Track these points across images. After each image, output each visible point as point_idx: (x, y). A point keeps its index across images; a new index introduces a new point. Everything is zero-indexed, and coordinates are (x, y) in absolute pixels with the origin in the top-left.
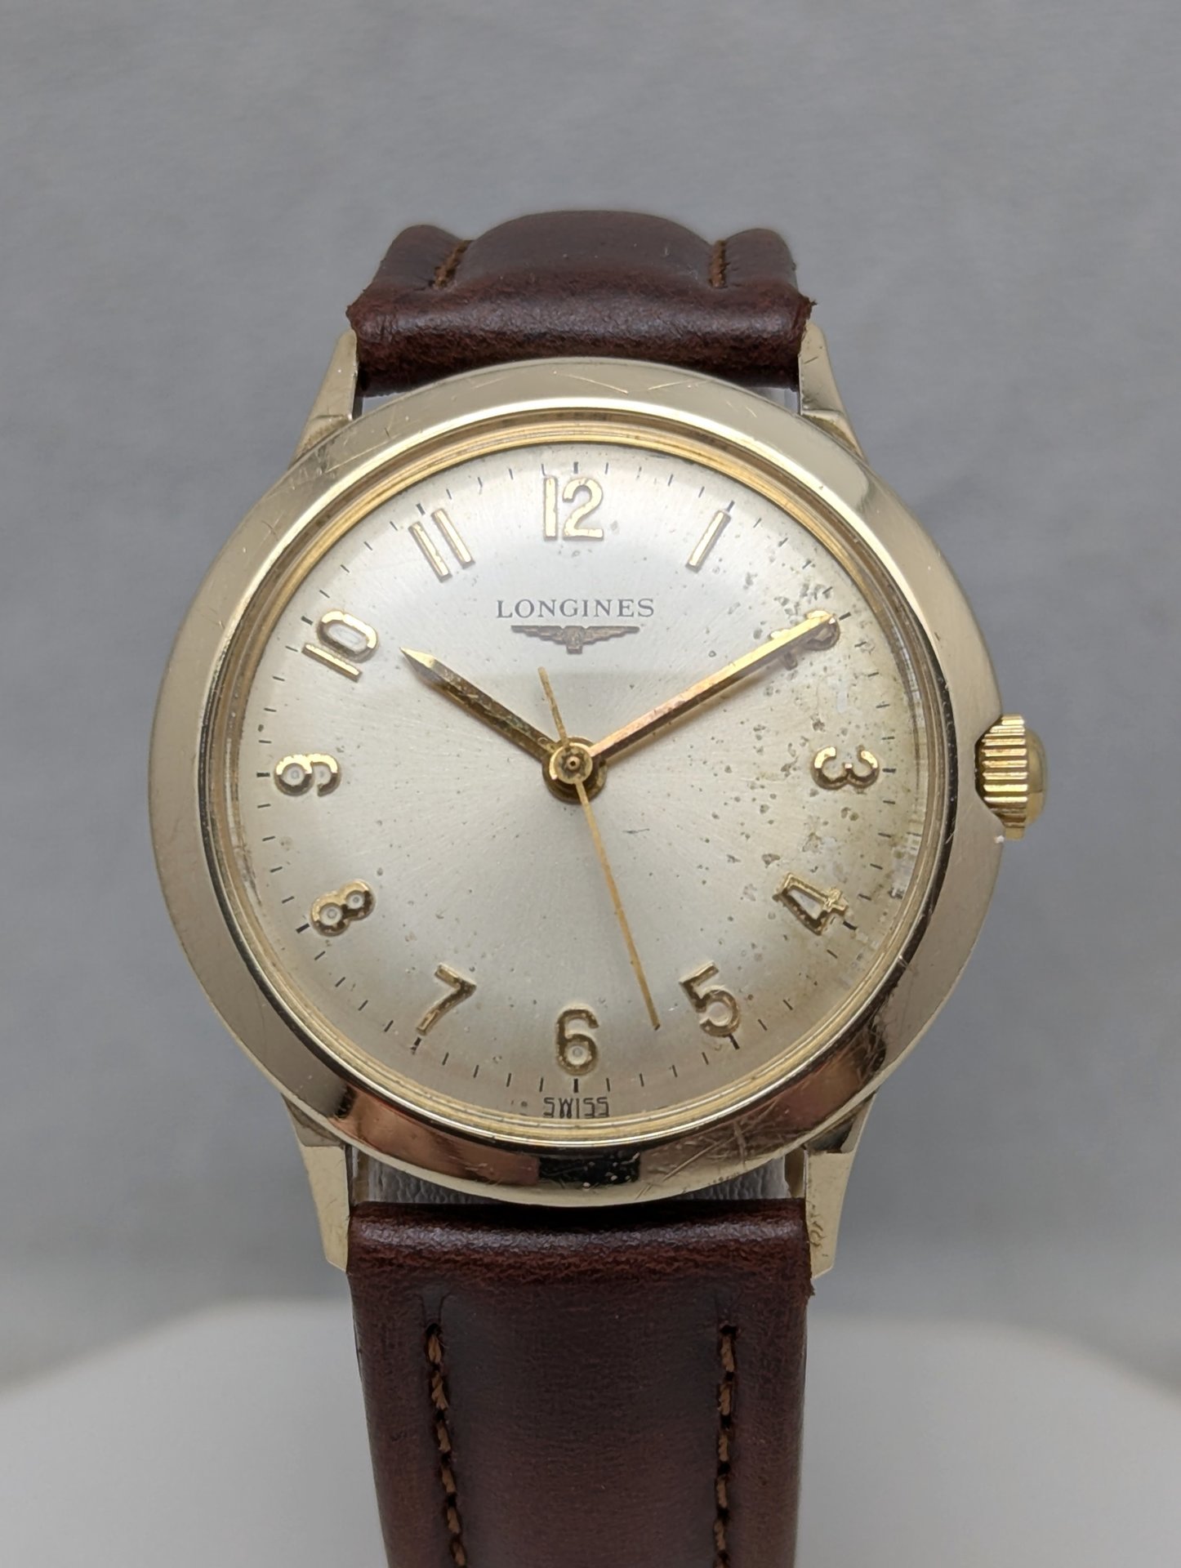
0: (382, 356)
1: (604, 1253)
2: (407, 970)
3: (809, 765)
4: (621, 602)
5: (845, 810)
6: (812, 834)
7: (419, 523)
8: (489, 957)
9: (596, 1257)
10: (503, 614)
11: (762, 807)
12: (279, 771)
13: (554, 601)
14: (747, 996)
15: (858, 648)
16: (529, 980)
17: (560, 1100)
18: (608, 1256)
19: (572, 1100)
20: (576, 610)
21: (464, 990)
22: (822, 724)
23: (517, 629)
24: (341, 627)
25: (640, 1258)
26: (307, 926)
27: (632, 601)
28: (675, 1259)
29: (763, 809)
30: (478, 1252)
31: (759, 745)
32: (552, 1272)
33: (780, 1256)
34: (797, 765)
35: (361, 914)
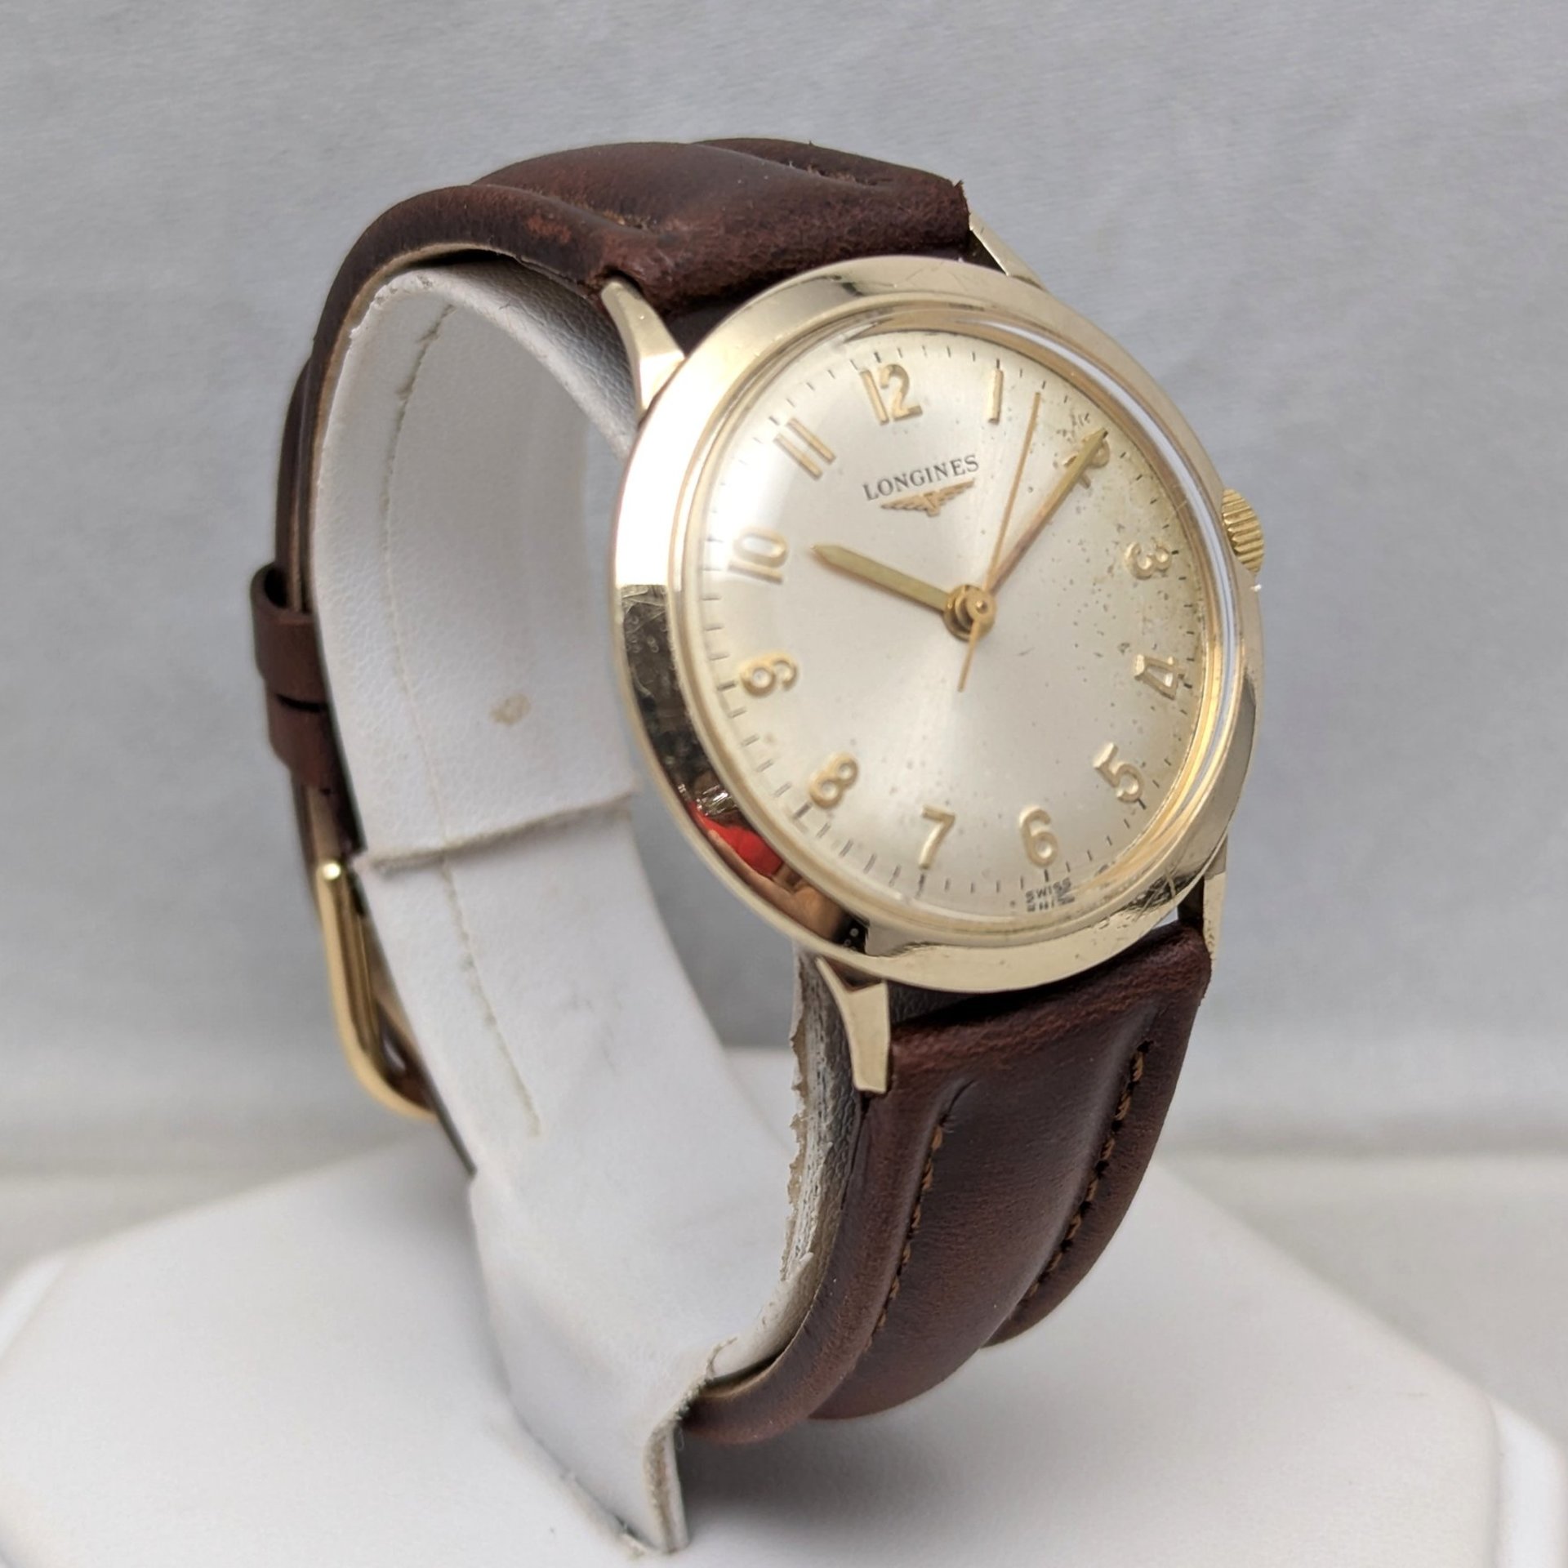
2: (899, 819)
4: (952, 463)
5: (1159, 592)
6: (1145, 619)
7: (781, 435)
8: (956, 788)
10: (871, 496)
11: (1104, 606)
12: (747, 678)
13: (904, 475)
14: (1143, 763)
15: (1122, 458)
16: (990, 799)
17: (1037, 891)
19: (1046, 888)
20: (922, 478)
21: (949, 821)
22: (1123, 527)
23: (885, 507)
24: (752, 539)
26: (808, 806)
27: (959, 460)
28: (1125, 998)
31: (1086, 556)
34: (1117, 565)
35: (853, 782)
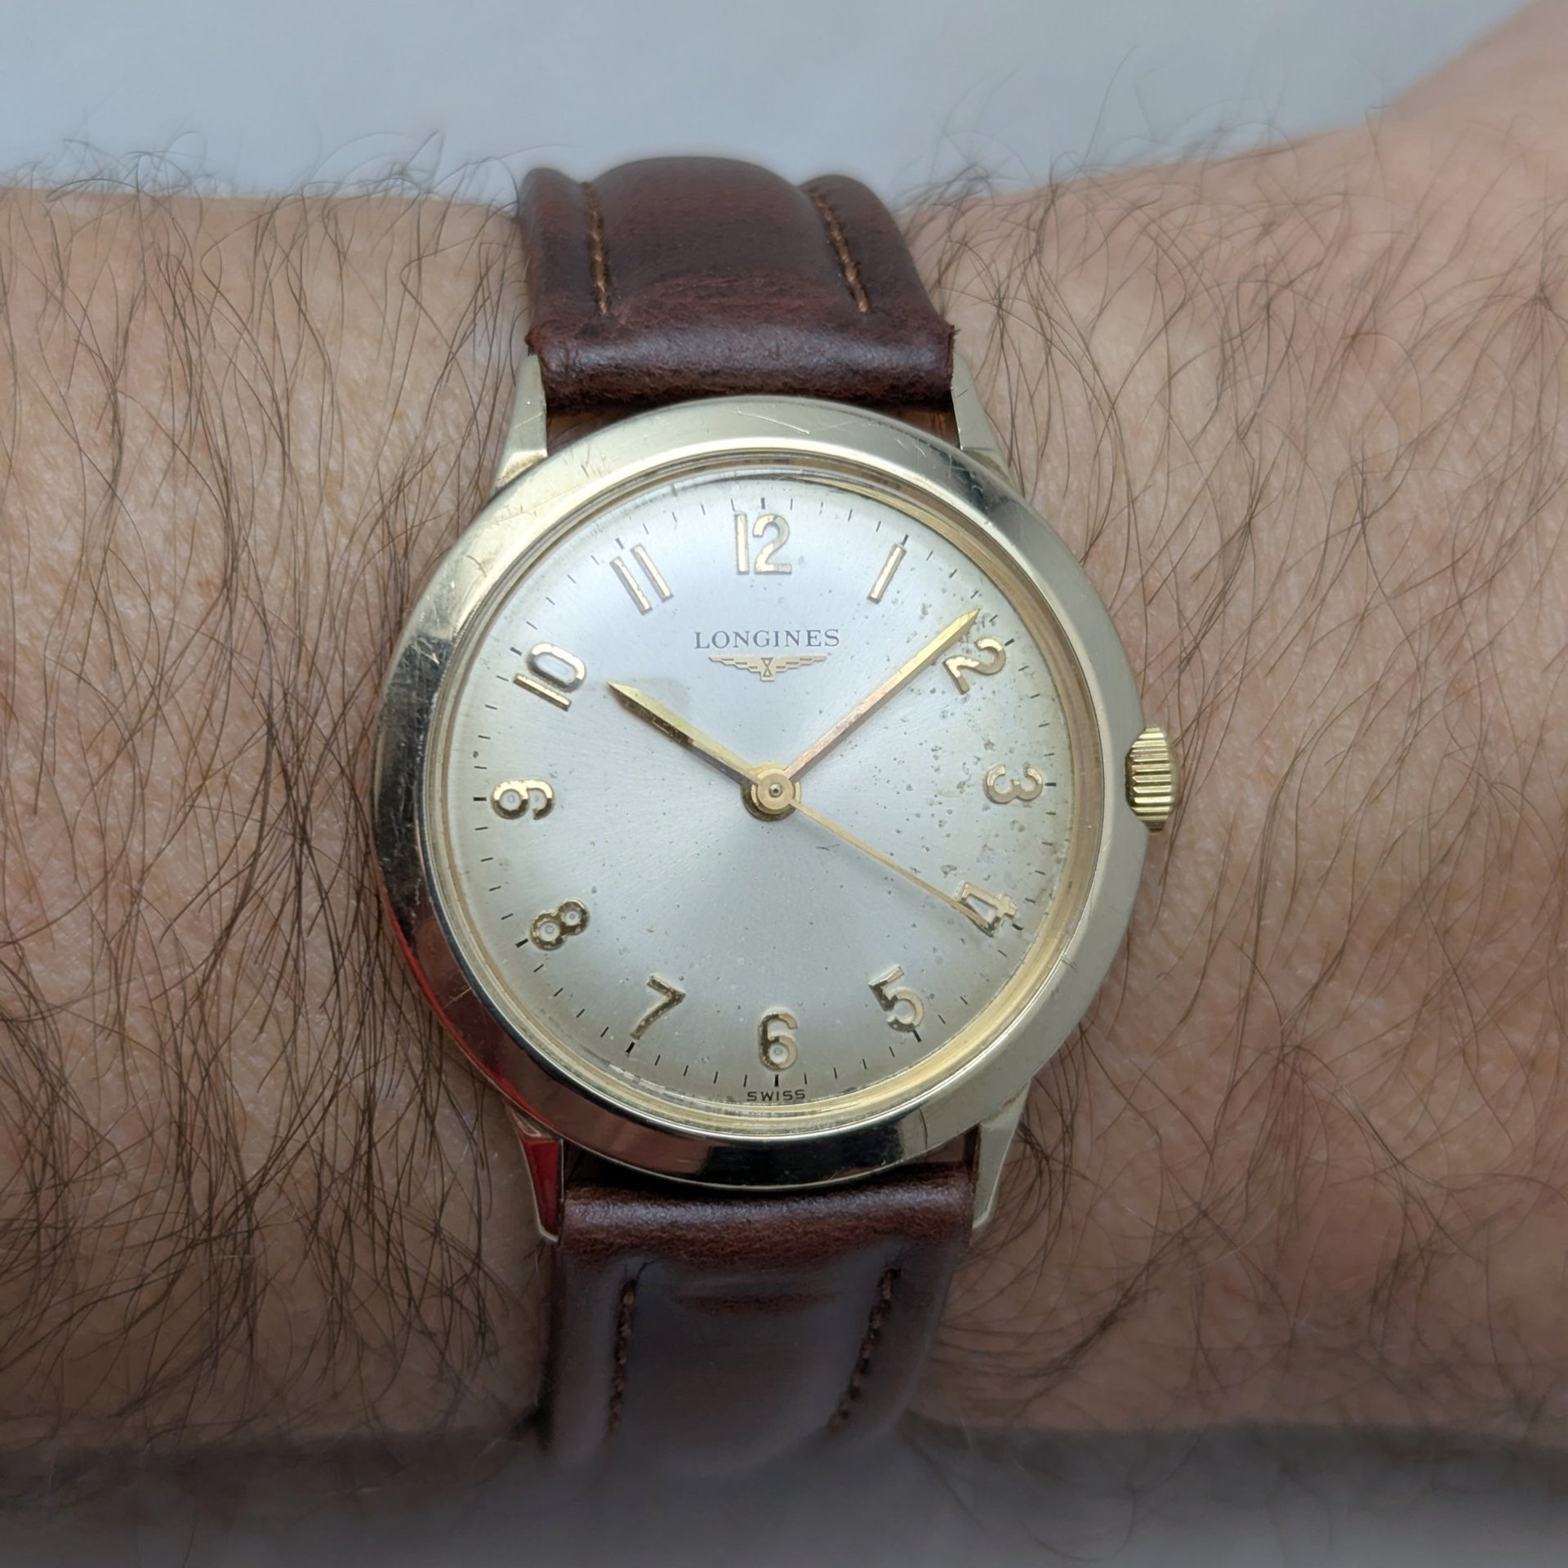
0: (567, 393)
1: (795, 1224)
2: (621, 981)
3: (981, 782)
4: (809, 632)
5: (1014, 822)
6: (985, 846)
7: (619, 558)
8: (697, 966)
9: (787, 1229)
10: (701, 646)
11: (940, 821)
12: (497, 797)
13: (747, 632)
14: (928, 995)
15: (1021, 672)
16: (733, 987)
17: (763, 1093)
19: (773, 1093)
20: (768, 640)
21: (675, 998)
22: (993, 744)
23: (714, 661)
24: (549, 657)
26: (526, 941)
27: (818, 631)
28: (858, 1228)
29: (941, 824)
30: (682, 1229)
31: (936, 764)
32: (748, 1245)
34: (970, 782)
35: (579, 930)
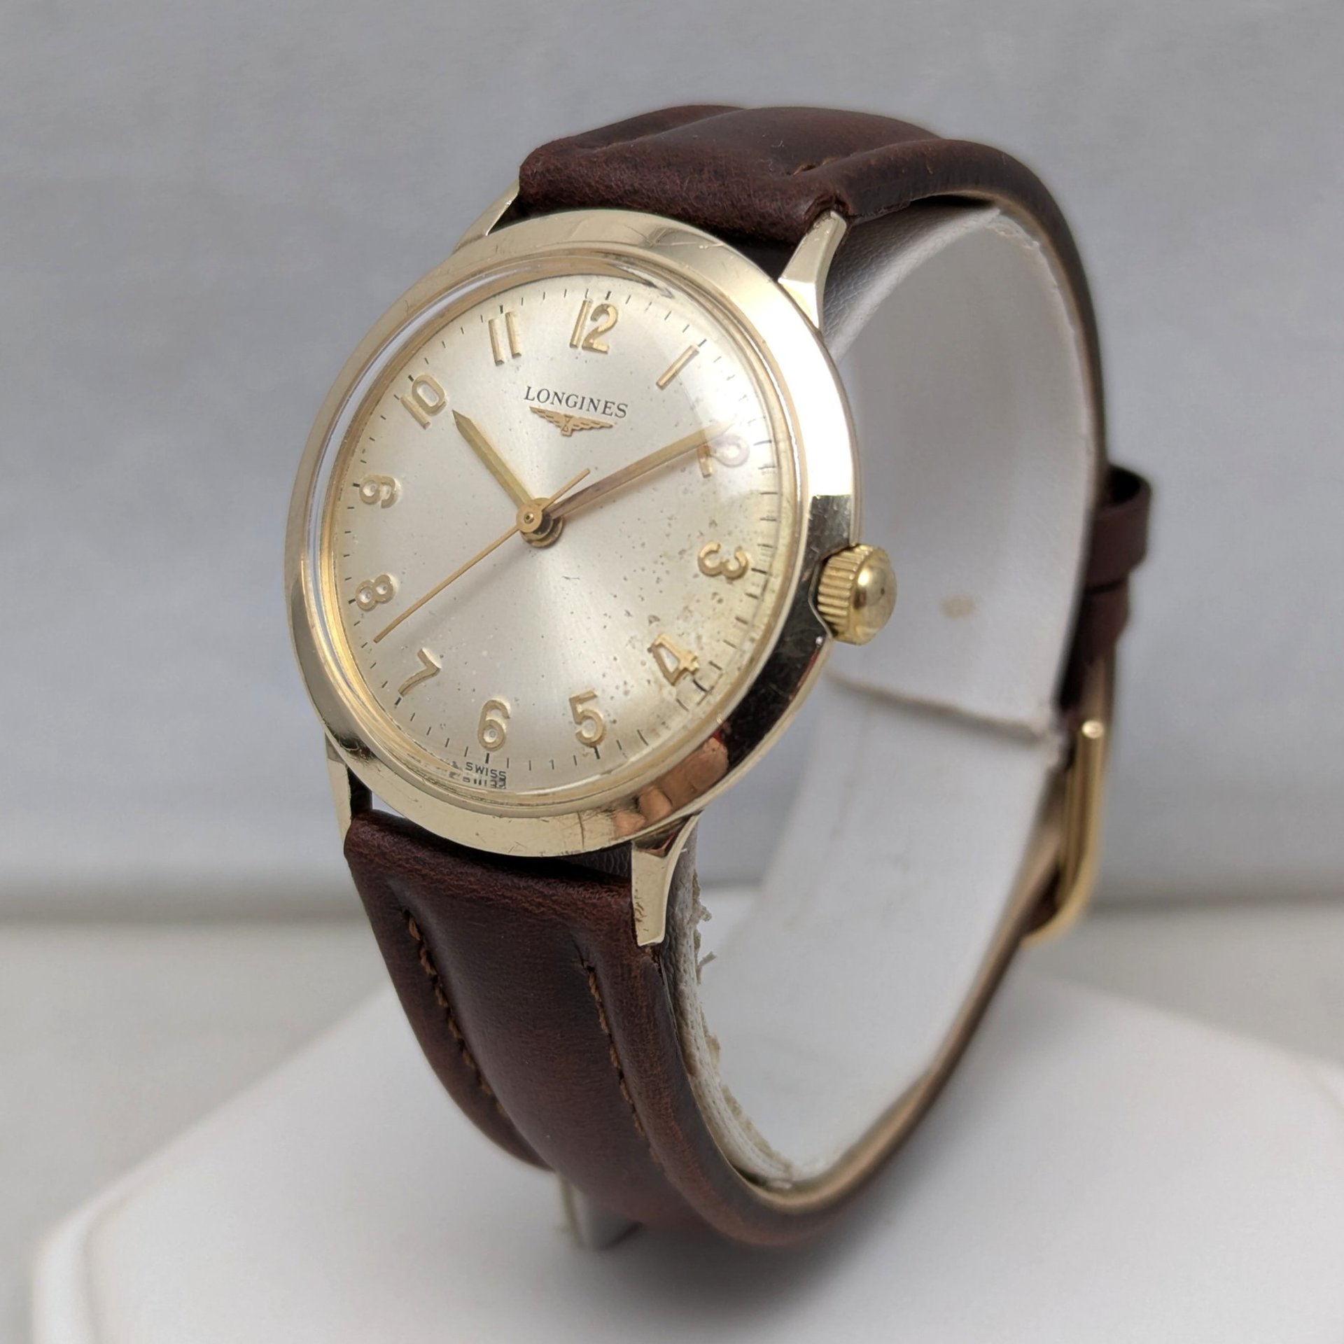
0: (531, 193)
1: (497, 887)
2: (402, 648)
3: (697, 553)
4: (607, 402)
5: (715, 594)
6: (686, 608)
7: (496, 320)
9: (491, 889)
10: (529, 397)
11: (658, 579)
13: (563, 394)
14: (612, 720)
15: (761, 471)
16: (475, 673)
17: (476, 766)
18: (499, 891)
19: (483, 768)
20: (576, 403)
21: (433, 671)
22: (716, 525)
23: (535, 411)
24: (426, 386)
25: (520, 897)
26: (354, 600)
27: (614, 404)
28: (543, 905)
29: (658, 580)
31: (668, 530)
32: (461, 892)
33: (608, 921)
34: (690, 551)
35: (385, 599)
